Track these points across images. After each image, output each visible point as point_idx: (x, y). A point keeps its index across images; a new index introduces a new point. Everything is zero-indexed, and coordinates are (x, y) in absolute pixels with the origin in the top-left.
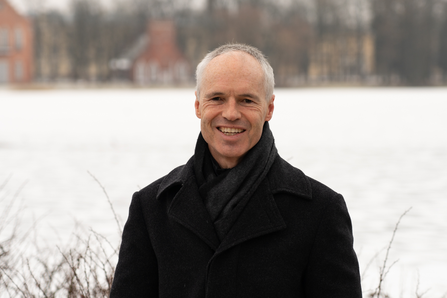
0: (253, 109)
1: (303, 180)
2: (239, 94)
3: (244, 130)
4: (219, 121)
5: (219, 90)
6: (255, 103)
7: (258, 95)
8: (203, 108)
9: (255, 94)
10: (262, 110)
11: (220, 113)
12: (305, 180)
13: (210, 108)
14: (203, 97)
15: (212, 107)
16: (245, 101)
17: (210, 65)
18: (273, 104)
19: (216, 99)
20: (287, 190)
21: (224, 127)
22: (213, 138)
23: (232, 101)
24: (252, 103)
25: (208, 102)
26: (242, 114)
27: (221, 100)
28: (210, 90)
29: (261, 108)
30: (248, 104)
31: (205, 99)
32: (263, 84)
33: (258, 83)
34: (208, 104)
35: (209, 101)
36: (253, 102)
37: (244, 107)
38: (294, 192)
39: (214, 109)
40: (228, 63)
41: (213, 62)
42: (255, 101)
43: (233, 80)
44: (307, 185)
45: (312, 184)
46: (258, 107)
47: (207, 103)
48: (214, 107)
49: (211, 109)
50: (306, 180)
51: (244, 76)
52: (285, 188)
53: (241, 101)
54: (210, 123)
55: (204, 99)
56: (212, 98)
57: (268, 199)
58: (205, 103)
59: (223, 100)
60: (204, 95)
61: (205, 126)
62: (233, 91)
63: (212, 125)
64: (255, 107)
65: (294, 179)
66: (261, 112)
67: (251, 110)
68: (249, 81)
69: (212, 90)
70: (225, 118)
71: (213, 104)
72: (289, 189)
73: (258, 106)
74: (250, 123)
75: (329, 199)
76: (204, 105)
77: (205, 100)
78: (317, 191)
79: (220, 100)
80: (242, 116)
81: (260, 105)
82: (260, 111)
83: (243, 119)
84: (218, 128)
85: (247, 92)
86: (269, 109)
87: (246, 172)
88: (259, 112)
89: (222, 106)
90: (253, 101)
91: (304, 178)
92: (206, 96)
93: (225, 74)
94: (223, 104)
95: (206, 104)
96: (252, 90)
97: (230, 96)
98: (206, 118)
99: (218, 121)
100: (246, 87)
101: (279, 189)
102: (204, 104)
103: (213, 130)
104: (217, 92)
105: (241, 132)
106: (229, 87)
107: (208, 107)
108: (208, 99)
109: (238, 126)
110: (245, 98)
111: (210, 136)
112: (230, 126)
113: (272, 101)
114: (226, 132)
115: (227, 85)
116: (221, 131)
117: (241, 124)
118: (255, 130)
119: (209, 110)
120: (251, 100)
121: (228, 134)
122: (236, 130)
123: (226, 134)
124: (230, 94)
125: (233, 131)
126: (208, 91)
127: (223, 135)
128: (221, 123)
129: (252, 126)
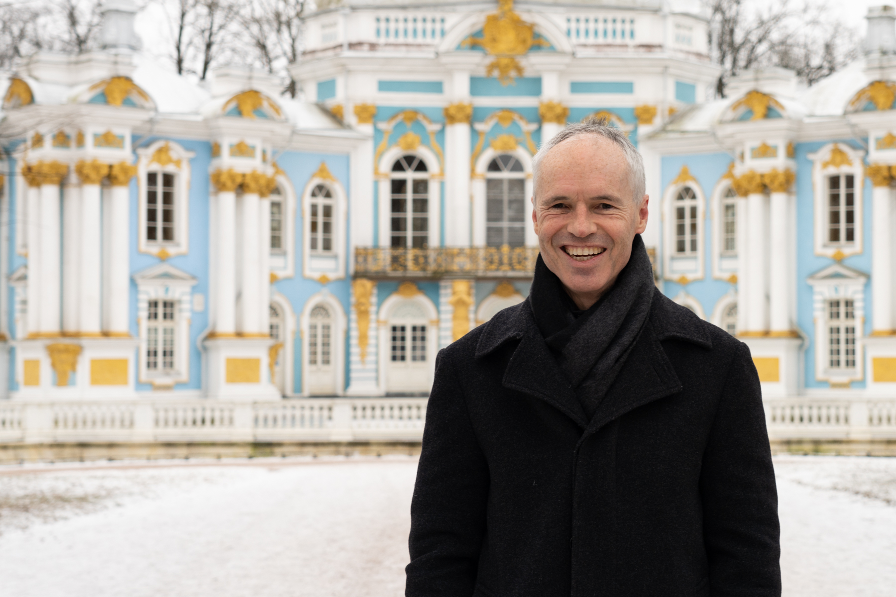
0: (615, 217)
2: (591, 196)
3: (605, 250)
4: (564, 238)
5: (561, 193)
7: (619, 196)
8: (541, 219)
9: (615, 195)
10: (628, 217)
11: (565, 227)
14: (540, 204)
15: (553, 218)
16: (601, 206)
17: (548, 157)
18: (646, 208)
19: (557, 206)
20: (678, 335)
21: (573, 246)
22: (558, 263)
23: (582, 208)
24: (612, 208)
25: (547, 211)
26: (598, 225)
27: (566, 207)
28: (548, 193)
30: (606, 210)
31: (543, 207)
32: (627, 179)
33: (620, 178)
34: (547, 213)
35: (548, 209)
36: (613, 206)
38: (688, 337)
39: (555, 220)
41: (552, 152)
42: (615, 206)
43: (581, 177)
47: (545, 213)
48: (555, 217)
49: (551, 219)
51: (596, 169)
52: (674, 332)
53: (595, 207)
54: (550, 241)
55: (540, 207)
56: (552, 205)
57: (655, 348)
58: (542, 212)
59: (568, 208)
60: (542, 200)
61: (544, 246)
62: (582, 193)
63: (554, 244)
64: (616, 215)
66: (626, 221)
67: (611, 218)
68: (606, 176)
69: (550, 194)
70: (572, 234)
71: (555, 213)
72: (680, 333)
73: (620, 212)
74: (611, 239)
76: (541, 215)
77: (543, 209)
79: (564, 208)
80: (598, 229)
81: (625, 210)
82: (625, 219)
83: (600, 232)
84: (564, 248)
85: (603, 193)
86: (639, 215)
88: (624, 221)
89: (568, 216)
92: (543, 203)
94: (569, 214)
96: (610, 189)
97: (578, 200)
98: (545, 234)
99: (562, 237)
100: (601, 186)
101: (667, 334)
103: (556, 252)
104: (558, 196)
105: (600, 252)
106: (576, 187)
107: (547, 217)
108: (547, 207)
109: (592, 244)
110: (601, 202)
111: (552, 260)
112: (580, 245)
113: (645, 204)
114: (575, 254)
115: (572, 185)
116: (568, 254)
117: (597, 240)
118: (620, 248)
119: (548, 222)
120: (610, 204)
121: (578, 258)
122: (589, 250)
123: (575, 257)
124: (578, 198)
125: (586, 252)
126: (546, 195)
127: (572, 259)
128: (566, 242)
129: (615, 243)
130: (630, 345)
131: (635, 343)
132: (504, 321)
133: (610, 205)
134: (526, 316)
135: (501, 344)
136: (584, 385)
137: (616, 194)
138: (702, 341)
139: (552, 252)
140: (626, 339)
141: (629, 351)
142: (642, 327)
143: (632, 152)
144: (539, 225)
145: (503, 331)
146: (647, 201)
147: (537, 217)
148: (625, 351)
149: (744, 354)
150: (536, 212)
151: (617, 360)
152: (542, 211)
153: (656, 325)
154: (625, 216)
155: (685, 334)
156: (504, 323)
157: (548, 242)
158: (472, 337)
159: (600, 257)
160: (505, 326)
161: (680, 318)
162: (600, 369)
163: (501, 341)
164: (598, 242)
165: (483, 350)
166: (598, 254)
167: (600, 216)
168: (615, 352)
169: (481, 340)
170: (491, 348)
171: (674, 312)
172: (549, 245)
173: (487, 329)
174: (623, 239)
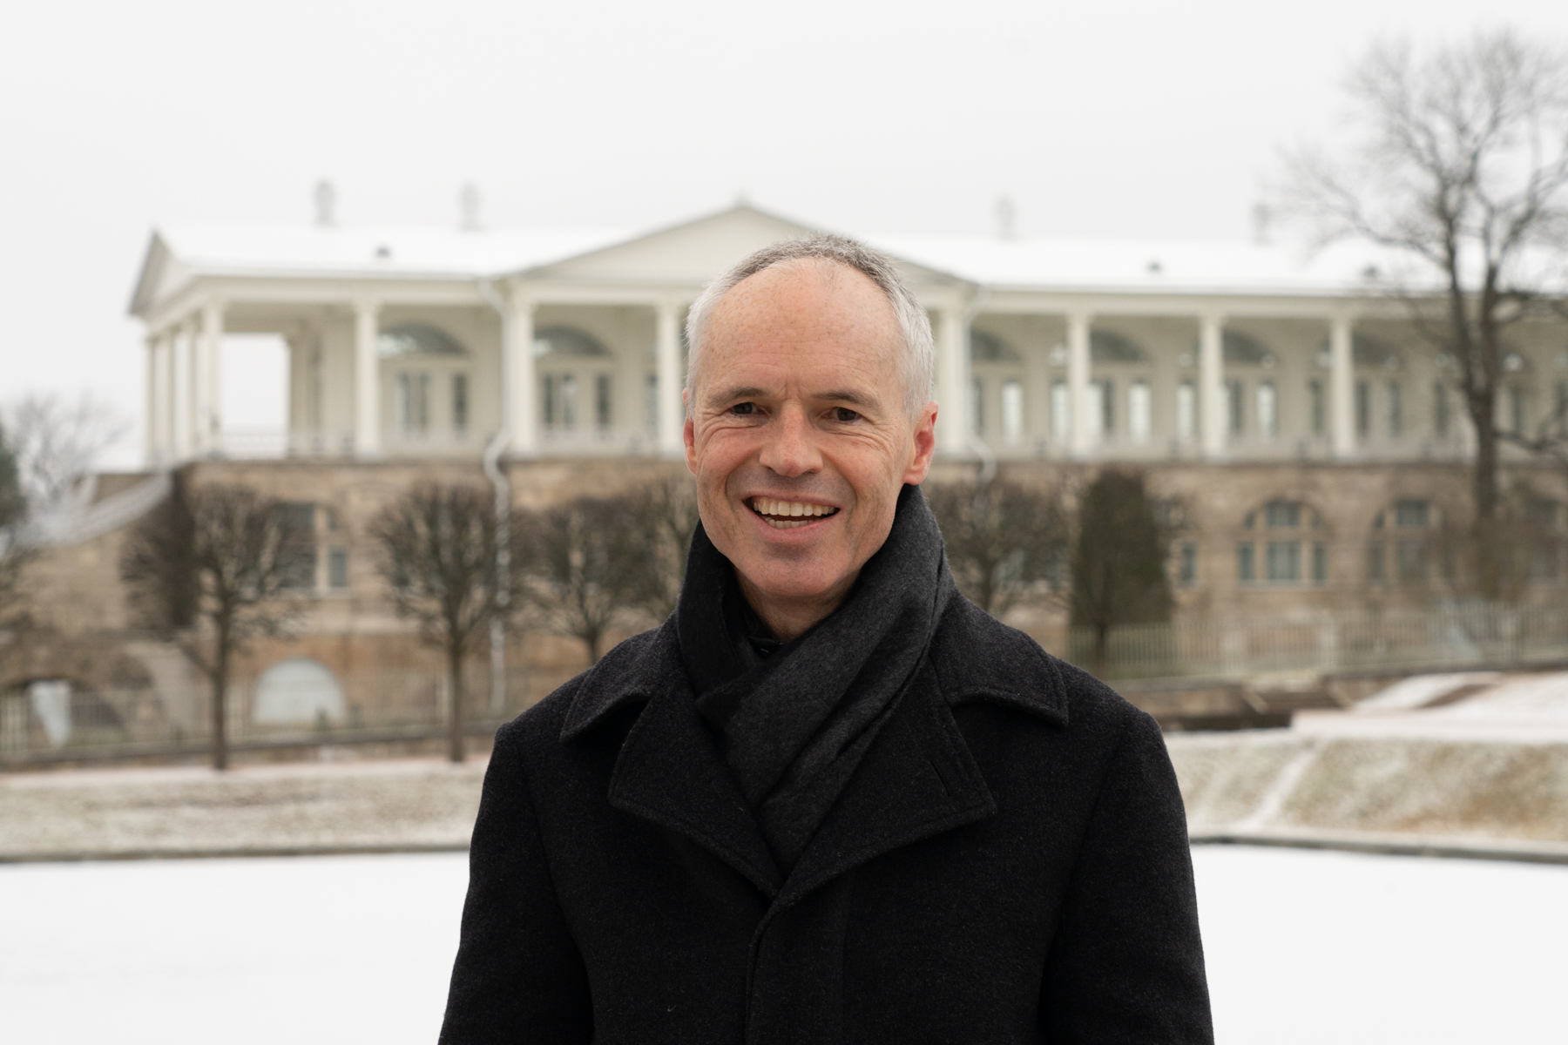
0: (862, 442)
1: (1039, 662)
2: (816, 391)
3: (837, 510)
4: (751, 478)
5: (750, 381)
6: (868, 420)
7: (875, 394)
8: (703, 439)
9: (866, 392)
10: (891, 446)
11: (754, 455)
12: (1042, 662)
13: (723, 438)
14: (704, 404)
15: (730, 435)
16: (835, 414)
17: (725, 303)
18: (931, 430)
19: (741, 409)
20: (994, 693)
21: (770, 498)
22: (735, 534)
23: (793, 413)
24: (860, 421)
25: (718, 419)
27: (760, 412)
28: (723, 380)
29: (886, 439)
30: (846, 424)
31: (709, 410)
32: (893, 359)
33: (878, 355)
34: (717, 425)
35: (719, 415)
36: (861, 416)
37: (833, 435)
38: (1015, 697)
39: (734, 440)
40: (780, 293)
41: (734, 295)
42: (866, 415)
43: (795, 349)
44: (1053, 681)
45: (1066, 677)
46: (877, 434)
47: (714, 423)
48: (734, 435)
49: (726, 439)
50: (1046, 662)
51: (829, 333)
52: (985, 686)
53: (822, 414)
54: (723, 487)
55: (704, 410)
56: (730, 405)
57: (937, 723)
58: (707, 423)
59: (764, 413)
60: (705, 397)
61: (708, 497)
62: (797, 383)
63: (729, 493)
64: (866, 436)
65: (1009, 657)
66: (887, 452)
67: (855, 443)
68: (849, 349)
69: (727, 381)
70: (769, 469)
71: (734, 424)
72: (999, 689)
73: (876, 431)
74: (852, 487)
75: (1123, 726)
76: (705, 430)
77: (709, 413)
78: (1087, 700)
79: (755, 413)
80: (824, 464)
81: (884, 427)
82: (885, 448)
83: (827, 474)
84: (750, 502)
85: (841, 385)
86: (916, 444)
87: (867, 632)
88: (882, 454)
89: (762, 432)
90: (861, 413)
91: (1039, 658)
92: (710, 400)
93: (770, 330)
94: (764, 426)
95: (710, 425)
96: (857, 377)
97: (786, 398)
98: (711, 471)
99: (747, 477)
100: (837, 370)
101: (968, 691)
102: (704, 426)
103: (732, 509)
104: (744, 386)
105: (826, 513)
106: (782, 370)
107: (717, 434)
108: (719, 410)
109: (811, 495)
110: (835, 405)
111: (724, 529)
112: (784, 494)
113: (929, 421)
114: (773, 513)
115: (776, 364)
116: (758, 513)
117: (821, 488)
118: (868, 510)
119: (719, 446)
120: (854, 410)
121: (780, 523)
122: (804, 507)
123: (772, 521)
124: (786, 393)
125: (797, 511)
126: (717, 384)
127: (765, 525)
128: (755, 486)
129: (859, 498)
130: (878, 717)
131: (888, 714)
132: (625, 662)
133: (854, 413)
134: (665, 650)
135: (608, 711)
136: (770, 802)
137: (869, 389)
138: (1046, 707)
139: (724, 509)
140: (869, 705)
141: (875, 731)
142: (909, 677)
143: (908, 305)
144: (697, 452)
145: (618, 684)
146: (934, 417)
147: (695, 434)
148: (865, 730)
149: (1143, 737)
150: (692, 424)
151: (845, 747)
152: (706, 420)
153: (944, 671)
154: (886, 442)
155: (1010, 692)
156: (624, 667)
157: (719, 487)
158: (560, 699)
159: (826, 524)
160: (624, 674)
161: (1003, 656)
162: (804, 767)
163: (609, 702)
164: (825, 490)
165: (574, 725)
166: (823, 517)
167: (832, 437)
168: (841, 731)
169: (575, 704)
170: (589, 719)
171: (991, 644)
172: (721, 494)
173: (589, 679)
174: (878, 492)
